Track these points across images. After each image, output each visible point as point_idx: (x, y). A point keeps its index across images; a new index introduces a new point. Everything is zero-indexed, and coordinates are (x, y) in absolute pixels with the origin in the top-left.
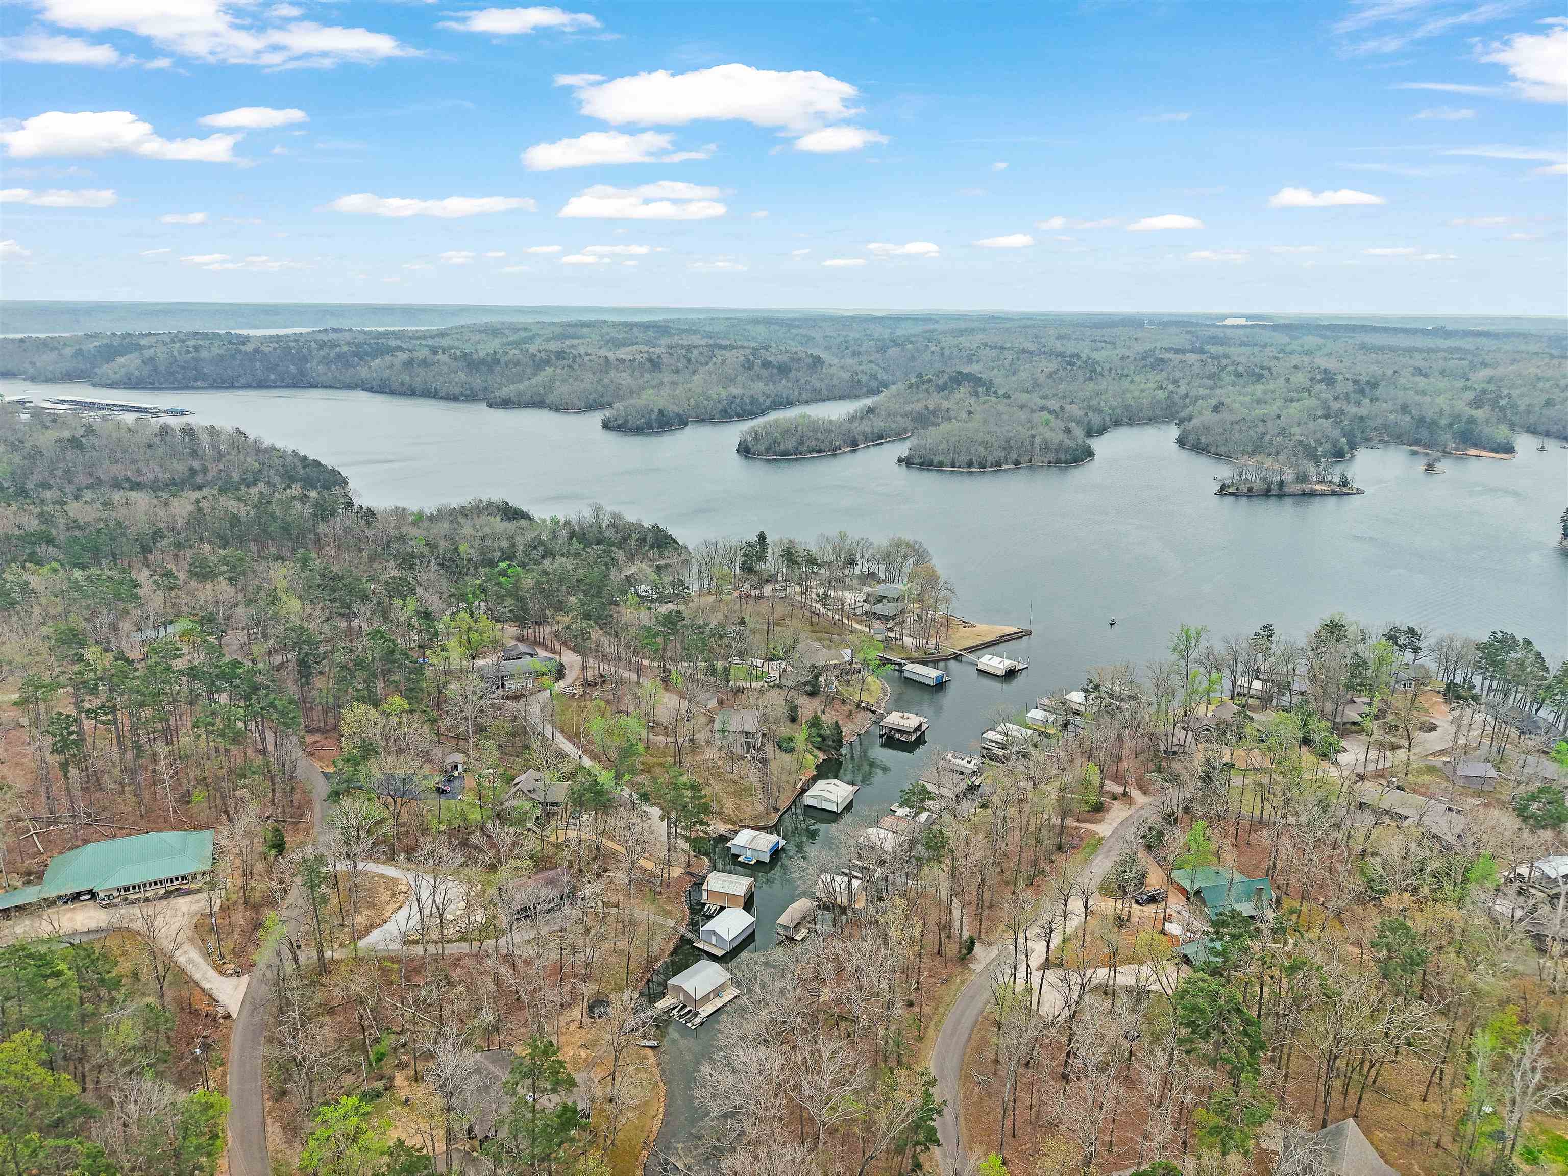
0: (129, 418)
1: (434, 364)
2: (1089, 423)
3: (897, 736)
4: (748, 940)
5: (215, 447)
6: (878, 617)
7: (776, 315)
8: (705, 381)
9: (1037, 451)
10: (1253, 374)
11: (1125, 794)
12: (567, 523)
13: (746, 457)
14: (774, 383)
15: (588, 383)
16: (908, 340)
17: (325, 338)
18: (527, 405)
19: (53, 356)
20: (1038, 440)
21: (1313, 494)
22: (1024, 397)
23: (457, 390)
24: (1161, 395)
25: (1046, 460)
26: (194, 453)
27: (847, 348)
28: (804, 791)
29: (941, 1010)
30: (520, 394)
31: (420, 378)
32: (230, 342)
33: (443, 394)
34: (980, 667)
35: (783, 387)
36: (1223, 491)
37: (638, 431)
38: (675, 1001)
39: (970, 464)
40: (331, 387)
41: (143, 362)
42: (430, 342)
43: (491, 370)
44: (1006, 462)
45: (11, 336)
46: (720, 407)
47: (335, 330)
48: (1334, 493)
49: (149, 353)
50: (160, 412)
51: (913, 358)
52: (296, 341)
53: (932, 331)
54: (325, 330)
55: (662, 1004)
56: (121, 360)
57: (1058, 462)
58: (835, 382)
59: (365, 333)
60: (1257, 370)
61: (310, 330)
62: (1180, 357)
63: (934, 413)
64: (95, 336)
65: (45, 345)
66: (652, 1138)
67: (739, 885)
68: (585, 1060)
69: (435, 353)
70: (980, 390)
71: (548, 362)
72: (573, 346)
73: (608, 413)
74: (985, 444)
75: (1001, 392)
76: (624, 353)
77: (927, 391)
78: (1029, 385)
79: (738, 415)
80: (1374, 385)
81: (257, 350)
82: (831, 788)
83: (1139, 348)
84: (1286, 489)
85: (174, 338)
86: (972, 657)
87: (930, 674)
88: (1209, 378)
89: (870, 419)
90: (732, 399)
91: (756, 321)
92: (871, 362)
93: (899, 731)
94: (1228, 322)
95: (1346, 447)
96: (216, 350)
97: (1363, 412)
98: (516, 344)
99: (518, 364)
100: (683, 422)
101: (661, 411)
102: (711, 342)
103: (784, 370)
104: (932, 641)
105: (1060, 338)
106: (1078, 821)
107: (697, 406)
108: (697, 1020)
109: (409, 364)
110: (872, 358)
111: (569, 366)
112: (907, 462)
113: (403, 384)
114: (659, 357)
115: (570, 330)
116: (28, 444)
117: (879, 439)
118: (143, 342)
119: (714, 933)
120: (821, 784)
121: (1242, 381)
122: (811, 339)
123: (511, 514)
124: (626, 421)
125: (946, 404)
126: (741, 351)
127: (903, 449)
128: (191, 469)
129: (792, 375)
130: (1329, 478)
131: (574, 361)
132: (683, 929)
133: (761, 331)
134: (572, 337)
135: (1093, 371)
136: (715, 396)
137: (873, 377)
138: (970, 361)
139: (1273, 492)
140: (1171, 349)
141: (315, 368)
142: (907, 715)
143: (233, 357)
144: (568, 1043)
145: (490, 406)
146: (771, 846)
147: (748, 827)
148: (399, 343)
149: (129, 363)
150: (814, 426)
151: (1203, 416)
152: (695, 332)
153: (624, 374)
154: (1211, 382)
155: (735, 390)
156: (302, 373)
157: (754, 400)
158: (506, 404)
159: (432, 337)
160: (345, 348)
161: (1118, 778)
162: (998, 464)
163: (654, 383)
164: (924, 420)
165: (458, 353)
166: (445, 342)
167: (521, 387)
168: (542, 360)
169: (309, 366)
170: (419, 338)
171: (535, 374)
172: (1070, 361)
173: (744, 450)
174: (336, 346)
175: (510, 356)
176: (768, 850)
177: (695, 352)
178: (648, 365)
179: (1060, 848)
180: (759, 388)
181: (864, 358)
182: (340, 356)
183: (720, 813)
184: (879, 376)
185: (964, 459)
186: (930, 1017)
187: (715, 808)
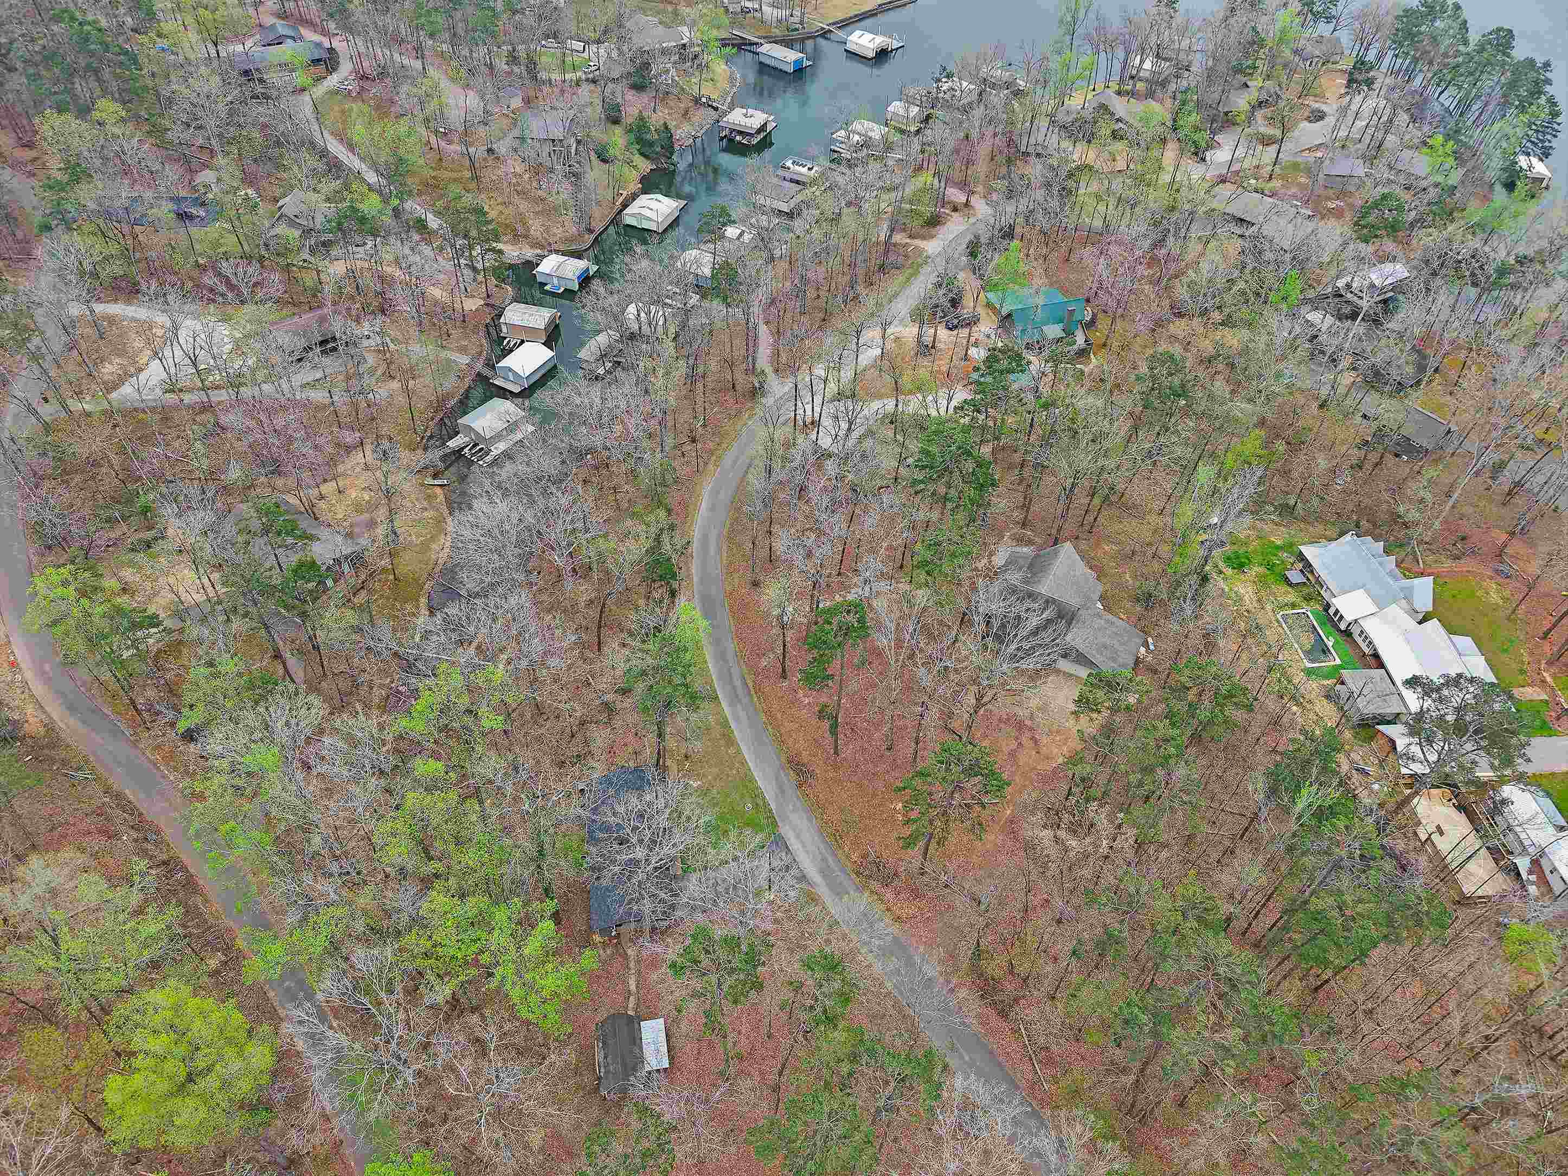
3: (738, 138)
4: (547, 375)
11: (967, 204)
28: (625, 206)
29: (724, 446)
34: (849, 47)
38: (467, 439)
55: (453, 444)
66: (437, 570)
67: (539, 317)
68: (368, 502)
82: (654, 205)
86: (841, 34)
87: (787, 57)
93: (740, 133)
104: (797, 13)
106: (910, 237)
108: (489, 459)
119: (510, 370)
120: (643, 200)
132: (479, 366)
142: (750, 111)
144: (353, 486)
146: (577, 273)
147: (557, 252)
161: (963, 185)
176: (575, 278)
179: (882, 268)
183: (526, 237)
186: (711, 453)
187: (521, 230)
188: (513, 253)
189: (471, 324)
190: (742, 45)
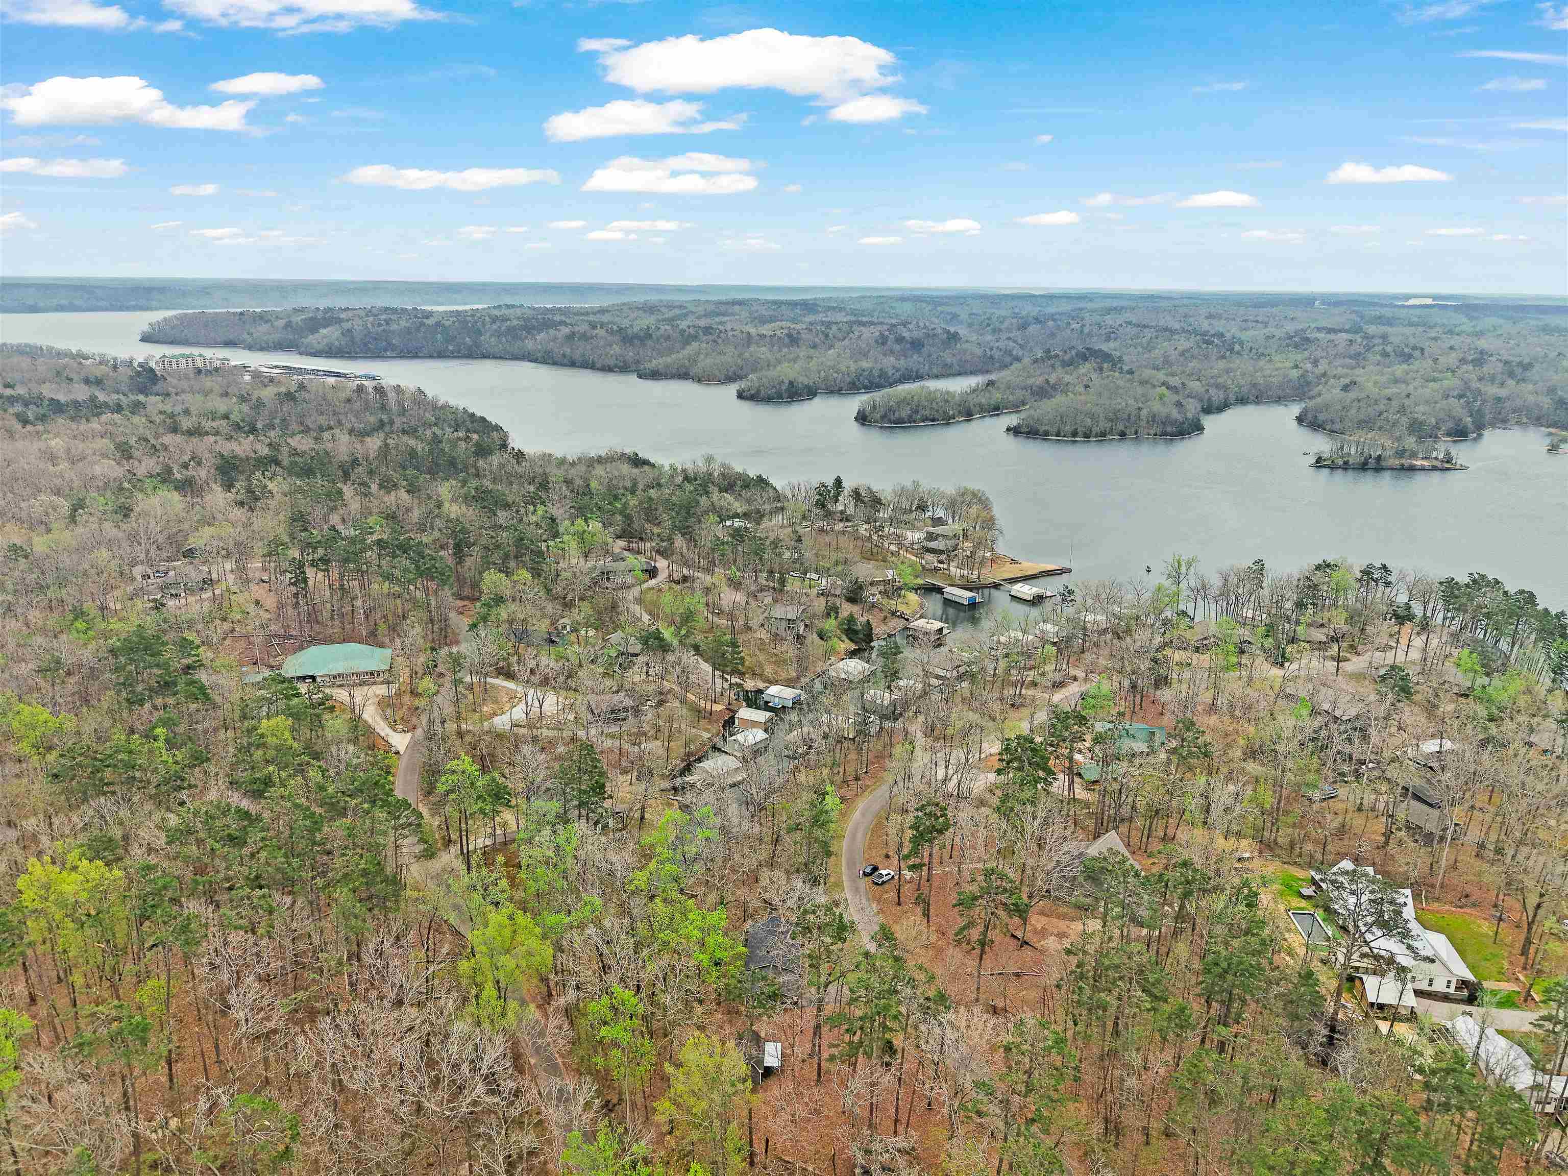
0: (331, 380)
1: (592, 338)
2: (1209, 399)
3: (920, 635)
5: (400, 403)
6: (934, 551)
7: (930, 293)
8: (839, 355)
9: (1143, 423)
10: (1402, 354)
12: (684, 471)
13: (864, 425)
14: (906, 357)
15: (729, 357)
16: (1052, 317)
17: (496, 312)
18: (673, 377)
19: (264, 328)
20: (1144, 413)
21: (1412, 469)
22: (1147, 373)
23: (612, 362)
24: (1295, 373)
25: (1152, 432)
26: (383, 407)
27: (988, 325)
28: (831, 665)
30: (667, 367)
31: (580, 350)
32: (416, 317)
33: (598, 365)
34: (1014, 593)
35: (914, 361)
36: (1319, 463)
37: (768, 400)
38: (700, 777)
39: (1075, 434)
40: (501, 358)
41: (343, 334)
42: (591, 318)
43: (643, 344)
44: (1111, 433)
45: (232, 310)
46: (849, 379)
47: (508, 306)
48: (1434, 468)
49: (347, 326)
50: (356, 377)
51: (1053, 335)
52: (473, 316)
53: (1081, 309)
54: (500, 306)
56: (324, 331)
57: (1164, 434)
58: (968, 357)
59: (534, 309)
60: (1406, 350)
61: (486, 306)
62: (1332, 336)
63: (1054, 388)
64: (302, 310)
65: (262, 318)
67: (762, 717)
69: (594, 327)
70: (1105, 365)
71: (695, 338)
72: (721, 323)
73: (743, 384)
74: (1092, 416)
75: (1126, 368)
76: (766, 330)
77: (1053, 366)
78: (1159, 362)
79: (866, 387)
80: (1527, 367)
81: (438, 324)
82: (854, 665)
83: (1290, 327)
84: (1384, 464)
85: (369, 312)
86: (1008, 586)
87: (967, 596)
88: (1351, 357)
89: (989, 392)
90: (860, 373)
91: (903, 299)
92: (1009, 338)
93: (922, 632)
94: (1411, 302)
95: (1470, 426)
96: (403, 324)
97: (1503, 393)
98: (670, 321)
99: (668, 338)
100: (811, 393)
101: (791, 383)
102: (853, 318)
103: (916, 345)
104: (976, 572)
105: (1210, 316)
107: (826, 379)
109: (570, 337)
110: (1011, 335)
111: (715, 341)
112: (1015, 431)
113: (564, 356)
114: (799, 333)
115: (723, 308)
116: (254, 397)
117: (995, 410)
118: (342, 316)
119: (736, 740)
120: (847, 662)
121: (1387, 361)
122: (955, 316)
123: (637, 462)
124: (758, 391)
125: (1068, 378)
126: (879, 328)
127: (1012, 420)
128: (381, 421)
129: (925, 350)
130: (1434, 455)
131: (719, 337)
132: (716, 739)
133: (907, 309)
134: (723, 315)
135: (1230, 348)
136: (844, 369)
137: (1009, 353)
138: (1108, 339)
139: (1370, 466)
140: (1323, 328)
141: (488, 341)
142: (932, 621)
143: (418, 330)
145: (640, 377)
146: (795, 697)
147: (780, 684)
148: (563, 318)
149: (329, 334)
150: (931, 397)
151: (1331, 393)
152: (841, 309)
153: (764, 349)
154: (1353, 362)
155: (865, 364)
156: (477, 345)
157: (883, 374)
158: (655, 375)
159: (595, 314)
160: (515, 322)
162: (1103, 434)
163: (792, 356)
164: (1043, 392)
165: (615, 328)
166: (606, 318)
167: (669, 360)
168: (690, 335)
169: (482, 338)
170: (582, 314)
171: (683, 348)
172: (1207, 339)
173: (862, 418)
174: (509, 320)
175: (662, 332)
176: (792, 699)
177: (834, 328)
178: (787, 340)
180: (889, 362)
181: (1004, 336)
182: (510, 330)
183: (761, 675)
184: (1014, 353)
185: (1068, 428)
186: (868, 786)
187: (758, 671)
188: (750, 684)
189: (714, 717)
190: (934, 589)
